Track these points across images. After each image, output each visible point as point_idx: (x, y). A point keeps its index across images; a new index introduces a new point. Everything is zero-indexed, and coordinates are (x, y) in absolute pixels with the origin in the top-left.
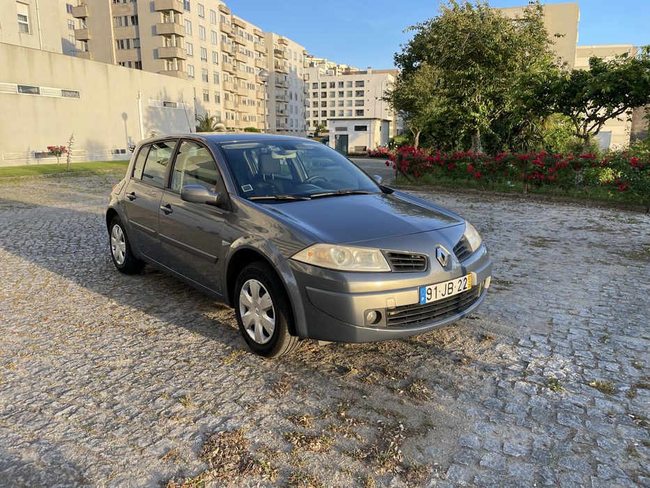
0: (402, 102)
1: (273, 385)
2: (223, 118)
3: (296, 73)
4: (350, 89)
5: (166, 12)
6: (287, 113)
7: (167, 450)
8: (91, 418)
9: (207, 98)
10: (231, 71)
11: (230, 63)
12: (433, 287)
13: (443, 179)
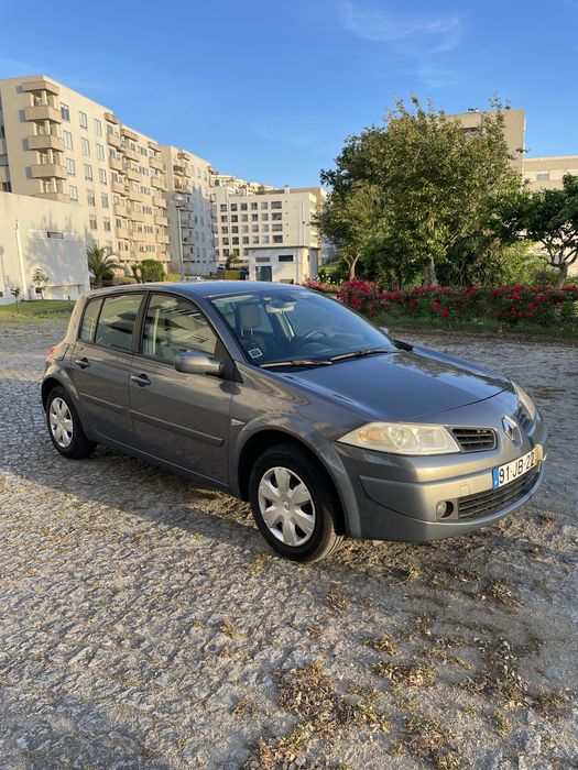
0: (332, 226)
1: (326, 599)
2: (115, 249)
3: (200, 193)
4: (265, 211)
5: (40, 122)
6: (192, 241)
7: (235, 699)
8: (117, 662)
9: (94, 225)
10: (123, 192)
11: (121, 182)
12: (505, 467)
13: (401, 319)
